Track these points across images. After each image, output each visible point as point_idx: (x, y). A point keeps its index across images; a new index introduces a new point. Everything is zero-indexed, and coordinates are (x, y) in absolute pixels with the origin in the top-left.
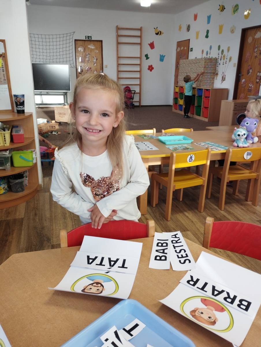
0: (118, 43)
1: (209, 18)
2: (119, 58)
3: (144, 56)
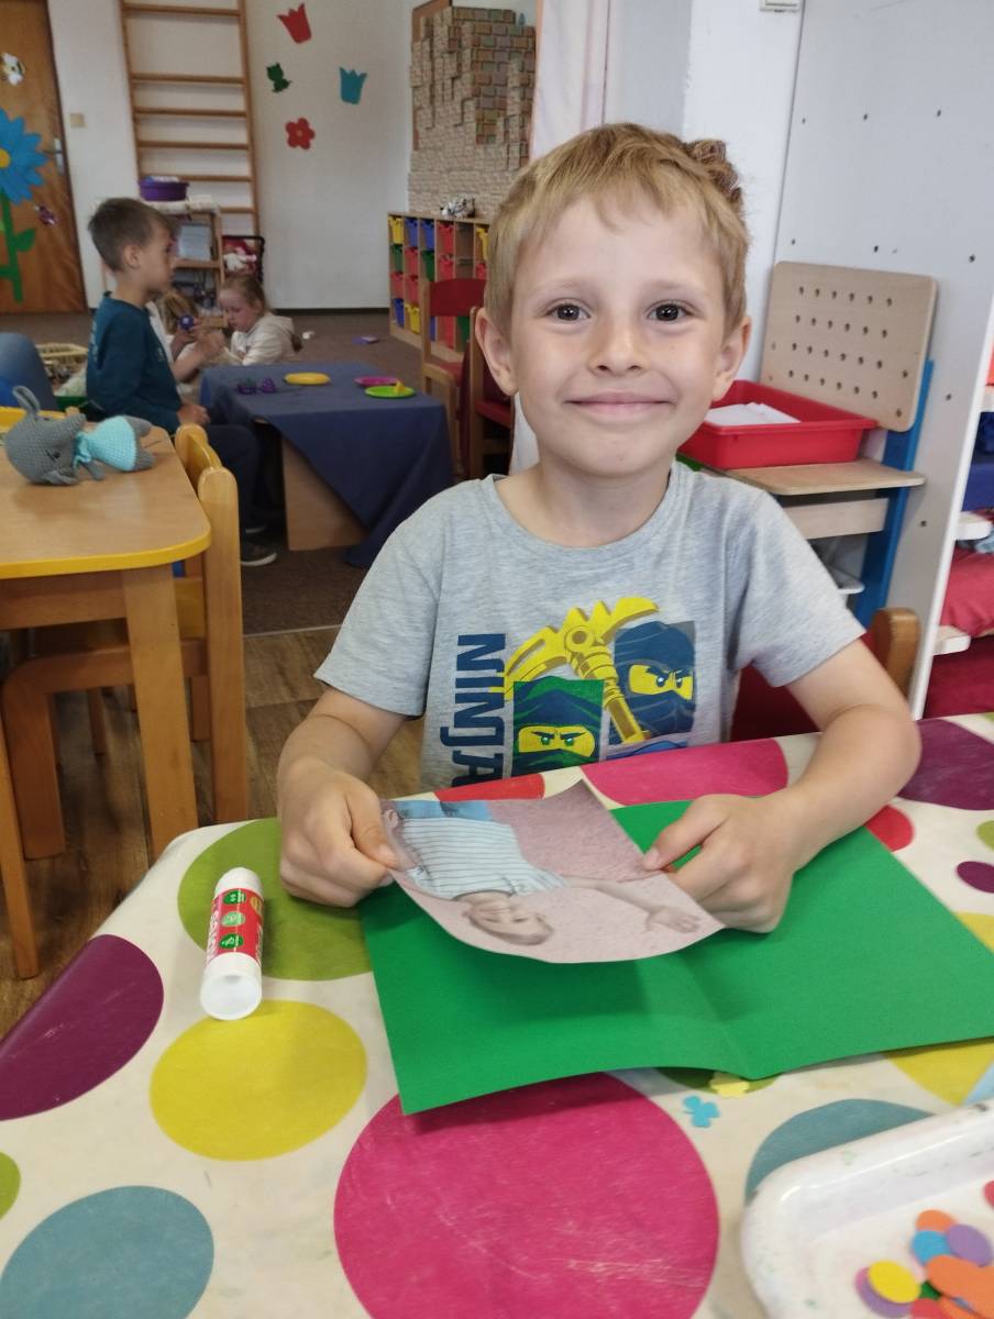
0: (128, 10)
2: (137, 81)
3: (265, 72)
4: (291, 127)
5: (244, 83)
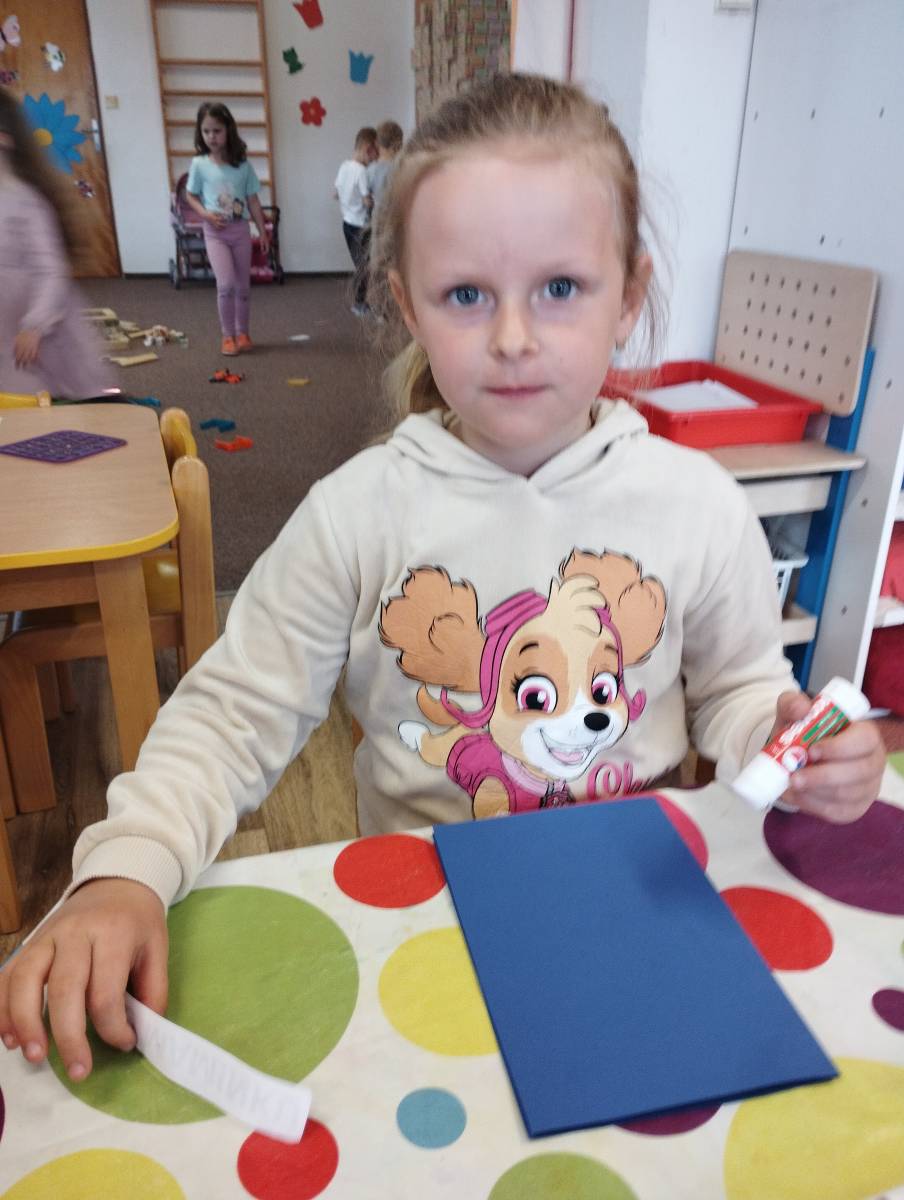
2: (165, 66)
3: (282, 56)
4: (304, 107)
5: (262, 67)
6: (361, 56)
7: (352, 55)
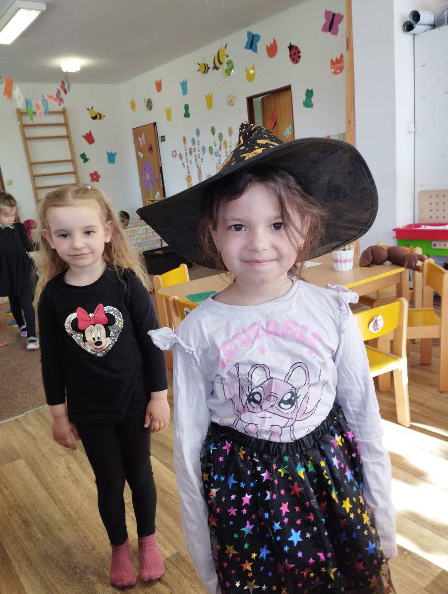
0: (26, 139)
1: (184, 85)
2: (32, 164)
3: (80, 156)
4: (91, 175)
5: (72, 161)
6: (111, 153)
7: (108, 153)
